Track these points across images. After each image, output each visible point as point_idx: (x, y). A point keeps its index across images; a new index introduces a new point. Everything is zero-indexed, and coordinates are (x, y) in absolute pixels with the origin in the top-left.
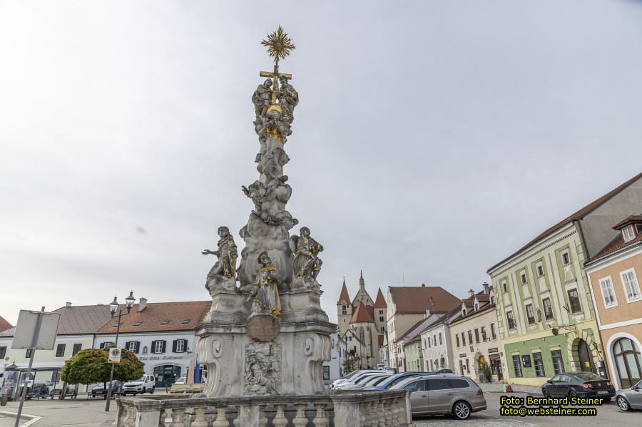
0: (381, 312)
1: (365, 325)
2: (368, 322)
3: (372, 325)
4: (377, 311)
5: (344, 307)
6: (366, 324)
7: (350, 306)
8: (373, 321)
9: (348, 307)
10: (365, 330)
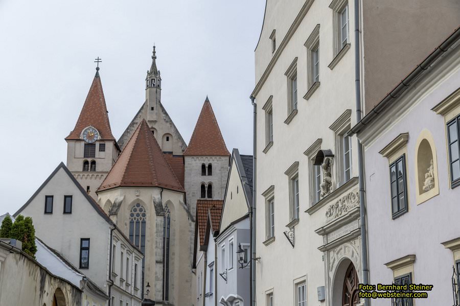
0: (207, 170)
1: (150, 197)
2: (162, 188)
3: (175, 199)
4: (193, 165)
5: (89, 148)
6: (155, 194)
7: (109, 146)
8: (180, 188)
9: (102, 148)
10: (151, 212)
